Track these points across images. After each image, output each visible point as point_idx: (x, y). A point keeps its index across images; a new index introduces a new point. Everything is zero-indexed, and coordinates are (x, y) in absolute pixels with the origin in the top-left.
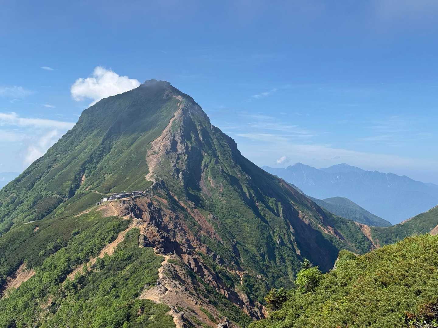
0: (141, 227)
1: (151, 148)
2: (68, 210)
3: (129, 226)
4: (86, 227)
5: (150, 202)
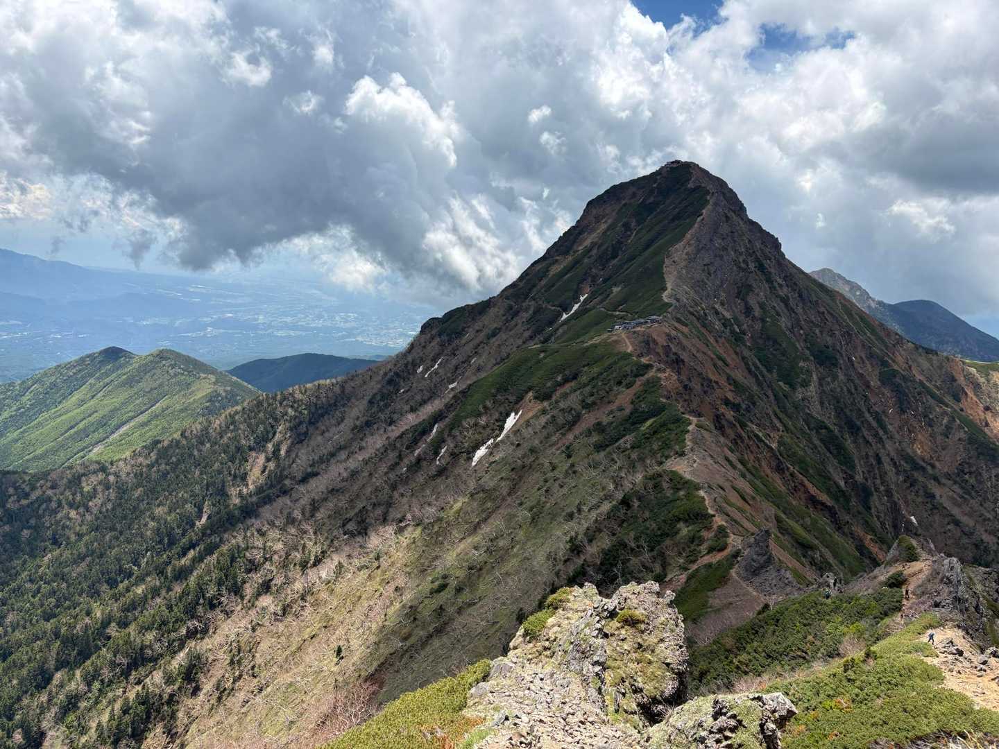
0: (662, 375)
1: (669, 256)
2: (571, 329)
3: (648, 371)
4: (598, 359)
5: (668, 331)
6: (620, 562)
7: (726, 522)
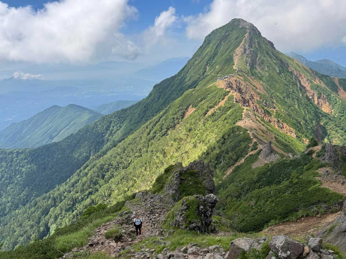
0: (234, 94)
1: (235, 53)
2: (203, 82)
3: (229, 93)
4: (212, 92)
5: (236, 79)
6: (222, 157)
7: (257, 140)
